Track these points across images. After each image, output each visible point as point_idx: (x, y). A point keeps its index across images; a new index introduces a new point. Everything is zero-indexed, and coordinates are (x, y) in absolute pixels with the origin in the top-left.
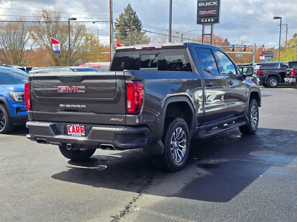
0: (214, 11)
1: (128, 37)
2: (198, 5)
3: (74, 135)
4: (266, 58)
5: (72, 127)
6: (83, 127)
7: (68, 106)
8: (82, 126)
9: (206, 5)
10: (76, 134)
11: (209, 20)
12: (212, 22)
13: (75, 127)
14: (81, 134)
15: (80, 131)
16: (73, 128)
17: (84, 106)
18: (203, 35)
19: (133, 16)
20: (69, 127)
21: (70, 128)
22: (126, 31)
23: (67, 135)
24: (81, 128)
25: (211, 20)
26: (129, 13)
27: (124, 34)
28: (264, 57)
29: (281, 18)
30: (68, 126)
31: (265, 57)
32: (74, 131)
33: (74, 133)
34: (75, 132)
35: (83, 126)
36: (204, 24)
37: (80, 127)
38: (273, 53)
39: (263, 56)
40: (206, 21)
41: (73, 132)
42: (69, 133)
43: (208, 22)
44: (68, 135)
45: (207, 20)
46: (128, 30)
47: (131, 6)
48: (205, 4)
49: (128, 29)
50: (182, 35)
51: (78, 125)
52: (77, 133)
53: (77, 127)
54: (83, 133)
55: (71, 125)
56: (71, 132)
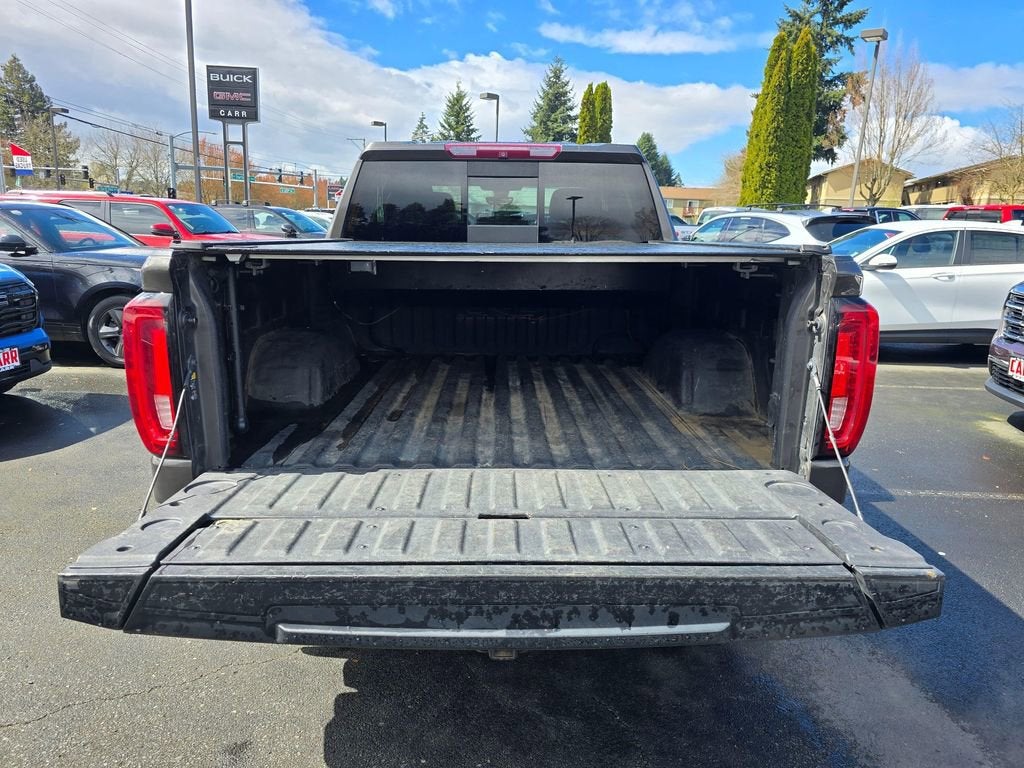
0: (245, 95)
1: (19, 131)
2: (209, 77)
9: (228, 79)
11: (237, 113)
12: (244, 118)
18: (226, 143)
19: (27, 86)
22: (13, 119)
25: (240, 114)
26: (18, 78)
27: (8, 124)
29: (386, 125)
36: (227, 120)
40: (230, 114)
43: (233, 117)
45: (233, 113)
46: (19, 116)
47: (20, 62)
48: (225, 77)
49: (17, 113)
50: (172, 138)
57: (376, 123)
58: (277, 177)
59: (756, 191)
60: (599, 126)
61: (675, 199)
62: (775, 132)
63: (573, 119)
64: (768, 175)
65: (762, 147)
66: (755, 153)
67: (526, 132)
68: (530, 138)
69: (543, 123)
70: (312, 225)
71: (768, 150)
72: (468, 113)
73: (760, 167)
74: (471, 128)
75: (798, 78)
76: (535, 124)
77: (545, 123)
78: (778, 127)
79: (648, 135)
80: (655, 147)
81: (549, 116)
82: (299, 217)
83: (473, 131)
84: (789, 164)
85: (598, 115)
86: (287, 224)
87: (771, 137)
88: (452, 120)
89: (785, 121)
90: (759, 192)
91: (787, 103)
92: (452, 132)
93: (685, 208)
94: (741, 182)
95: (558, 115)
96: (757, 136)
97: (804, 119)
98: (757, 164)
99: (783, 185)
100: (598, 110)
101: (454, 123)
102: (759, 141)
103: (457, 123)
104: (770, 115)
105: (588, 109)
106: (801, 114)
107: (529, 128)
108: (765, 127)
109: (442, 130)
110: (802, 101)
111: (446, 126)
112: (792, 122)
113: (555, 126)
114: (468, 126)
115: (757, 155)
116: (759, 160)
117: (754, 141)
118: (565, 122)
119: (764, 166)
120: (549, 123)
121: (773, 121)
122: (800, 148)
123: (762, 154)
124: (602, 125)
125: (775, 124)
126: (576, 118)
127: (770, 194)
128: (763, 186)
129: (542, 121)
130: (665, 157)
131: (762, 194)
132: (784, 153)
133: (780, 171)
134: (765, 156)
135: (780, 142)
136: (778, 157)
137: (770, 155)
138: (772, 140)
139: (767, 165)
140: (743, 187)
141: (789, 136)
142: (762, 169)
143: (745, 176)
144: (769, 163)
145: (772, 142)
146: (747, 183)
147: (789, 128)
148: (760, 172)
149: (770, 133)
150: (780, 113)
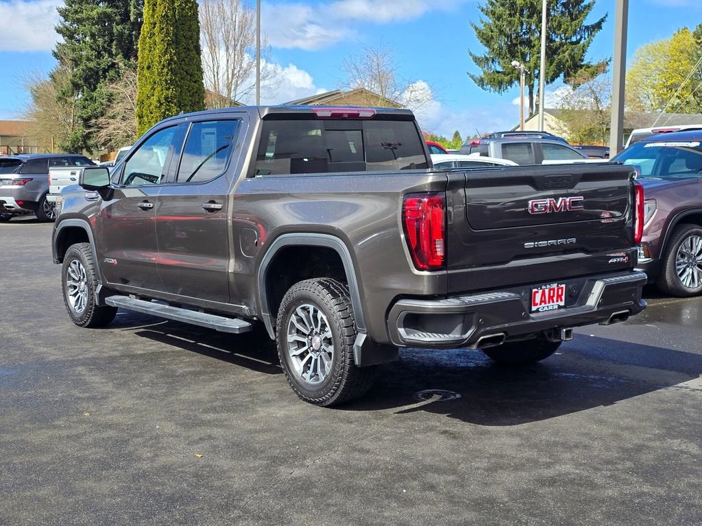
6: (562, 288)
7: (543, 244)
8: (562, 286)
10: (547, 307)
13: (547, 291)
14: (558, 303)
15: (555, 299)
16: (543, 294)
17: (574, 240)
21: (537, 294)
24: (558, 290)
30: (534, 291)
32: (543, 299)
34: (545, 303)
37: (556, 289)
41: (540, 304)
42: (534, 308)
44: (531, 312)
51: (555, 286)
52: (549, 303)
53: (550, 290)
54: (561, 300)
55: (540, 289)
56: (537, 304)
62: (169, 64)
64: (168, 110)
65: (157, 80)
71: (164, 83)
73: (159, 101)
75: (183, 9)
78: (172, 60)
87: (166, 70)
89: (178, 54)
91: (175, 35)
96: (149, 68)
98: (155, 98)
102: (152, 73)
104: (161, 46)
108: (157, 59)
110: (190, 34)
112: (183, 55)
115: (153, 88)
116: (156, 94)
119: (163, 100)
121: (166, 53)
122: (195, 82)
123: (158, 88)
125: (168, 57)
132: (181, 87)
133: (179, 107)
134: (162, 90)
135: (176, 75)
136: (176, 91)
137: (168, 89)
138: (168, 73)
139: (166, 98)
140: (140, 123)
141: (183, 69)
142: (161, 104)
143: (142, 112)
144: (168, 98)
145: (167, 75)
146: (145, 119)
147: (182, 61)
148: (159, 107)
149: (164, 65)
150: (170, 44)
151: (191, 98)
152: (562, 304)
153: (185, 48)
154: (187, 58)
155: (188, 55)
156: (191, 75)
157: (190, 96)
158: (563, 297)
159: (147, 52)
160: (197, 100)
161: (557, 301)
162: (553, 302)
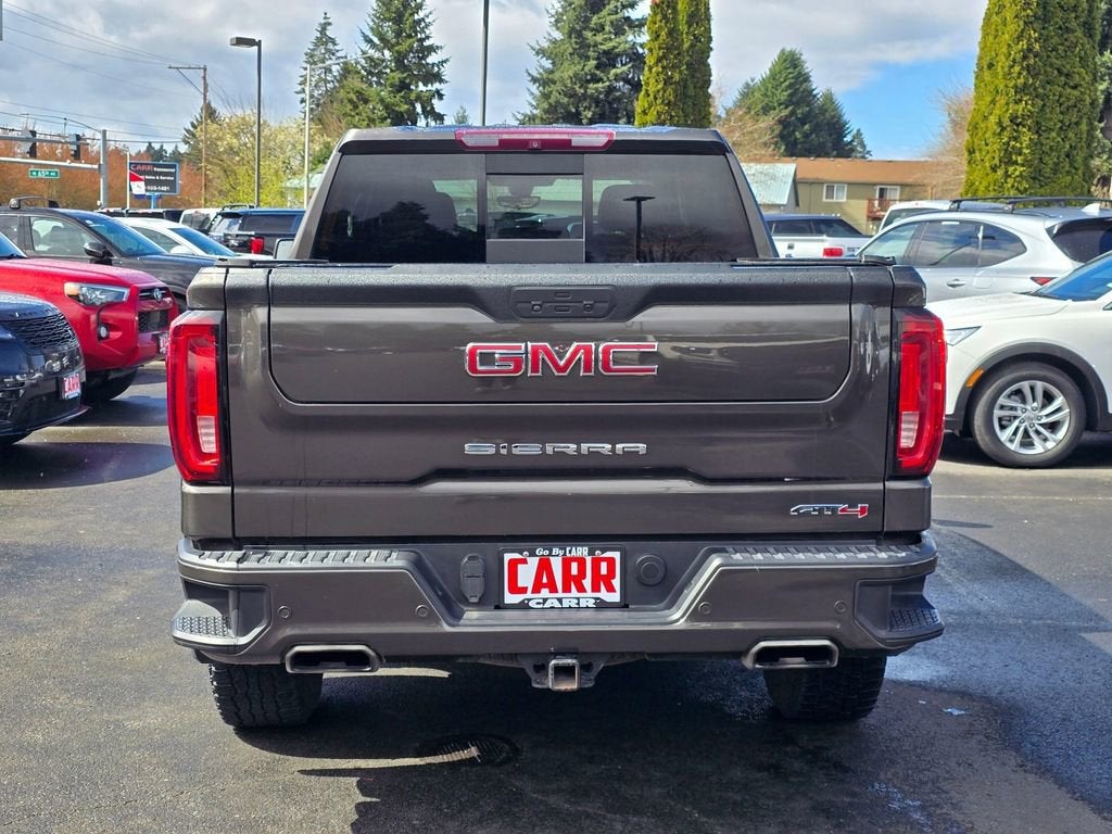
3: (547, 605)
4: (149, 188)
5: (533, 562)
6: (611, 561)
7: (527, 449)
8: (608, 554)
10: (560, 600)
13: (557, 565)
14: (596, 595)
15: (587, 583)
16: (545, 566)
17: (642, 447)
20: (514, 564)
21: (520, 566)
23: (497, 607)
24: (596, 563)
28: (142, 184)
29: (259, 44)
30: (508, 557)
31: (146, 185)
32: (545, 586)
33: (545, 593)
34: (553, 589)
35: (616, 555)
37: (589, 560)
38: (173, 170)
39: (140, 180)
41: (536, 590)
42: (510, 598)
44: (500, 606)
51: (582, 551)
52: (567, 590)
53: (566, 563)
54: (611, 589)
55: (533, 554)
56: (524, 590)
57: (240, 41)
58: (27, 147)
59: (994, 169)
60: (686, 45)
61: (849, 184)
62: (1025, 58)
63: (638, 25)
64: (1015, 139)
65: (1001, 87)
66: (989, 99)
67: (541, 52)
68: (548, 64)
69: (575, 33)
70: (139, 242)
71: (1013, 91)
72: (421, 14)
73: (1000, 123)
74: (426, 43)
76: (558, 35)
77: (579, 35)
78: (1030, 50)
79: (792, 54)
80: (807, 79)
81: (587, 20)
82: (116, 229)
83: (432, 49)
84: (1054, 118)
85: (683, 27)
86: (96, 241)
87: (1017, 69)
88: (388, 27)
89: (1043, 39)
90: (1000, 172)
92: (387, 53)
93: (871, 201)
94: (966, 154)
95: (605, 16)
96: (991, 66)
97: (1079, 33)
98: (993, 119)
99: (1046, 159)
100: (682, 17)
101: (390, 35)
102: (995, 75)
103: (398, 34)
104: (1013, 27)
105: (665, 17)
106: (1073, 24)
107: (545, 45)
108: (1004, 50)
109: (365, 47)
111: (376, 40)
112: (1056, 40)
113: (599, 38)
114: (421, 41)
115: (993, 102)
116: (997, 112)
117: (987, 75)
118: (619, 32)
119: (1006, 122)
120: (588, 34)
121: (1019, 38)
123: (1001, 100)
124: (692, 46)
125: (1023, 44)
126: (641, 23)
127: (1021, 175)
128: (1008, 161)
129: (572, 31)
130: (829, 97)
131: (1007, 175)
132: (1044, 97)
133: (1037, 132)
134: (1007, 104)
135: (1035, 77)
136: (1033, 105)
137: (1017, 102)
138: (1020, 73)
139: (1013, 120)
140: (969, 162)
141: (1051, 65)
142: (1003, 129)
143: (973, 142)
144: (1017, 117)
145: (1019, 77)
146: (977, 154)
147: (1051, 52)
148: (1000, 134)
149: (1014, 61)
150: (1031, 23)
151: (1061, 117)
152: (615, 597)
153: (1060, 28)
154: (1062, 44)
155: (1066, 40)
156: (1067, 75)
157: (1062, 113)
158: (616, 582)
159: (991, 38)
160: (1074, 120)
161: (596, 588)
162: (581, 589)
